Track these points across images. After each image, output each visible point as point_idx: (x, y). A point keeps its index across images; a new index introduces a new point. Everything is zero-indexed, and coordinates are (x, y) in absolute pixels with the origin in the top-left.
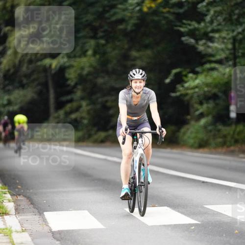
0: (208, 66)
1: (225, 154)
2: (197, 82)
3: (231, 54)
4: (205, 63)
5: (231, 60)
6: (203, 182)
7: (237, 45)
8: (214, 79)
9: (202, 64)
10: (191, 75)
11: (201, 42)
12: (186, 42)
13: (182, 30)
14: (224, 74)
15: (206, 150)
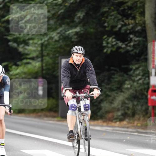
0: (25, 61)
1: (35, 117)
2: (18, 71)
3: (39, 54)
4: (24, 59)
5: (40, 57)
6: (21, 135)
7: (44, 48)
8: (29, 69)
9: (21, 60)
10: (14, 67)
11: (21, 46)
12: (11, 46)
13: (9, 38)
14: (35, 66)
15: (23, 115)
